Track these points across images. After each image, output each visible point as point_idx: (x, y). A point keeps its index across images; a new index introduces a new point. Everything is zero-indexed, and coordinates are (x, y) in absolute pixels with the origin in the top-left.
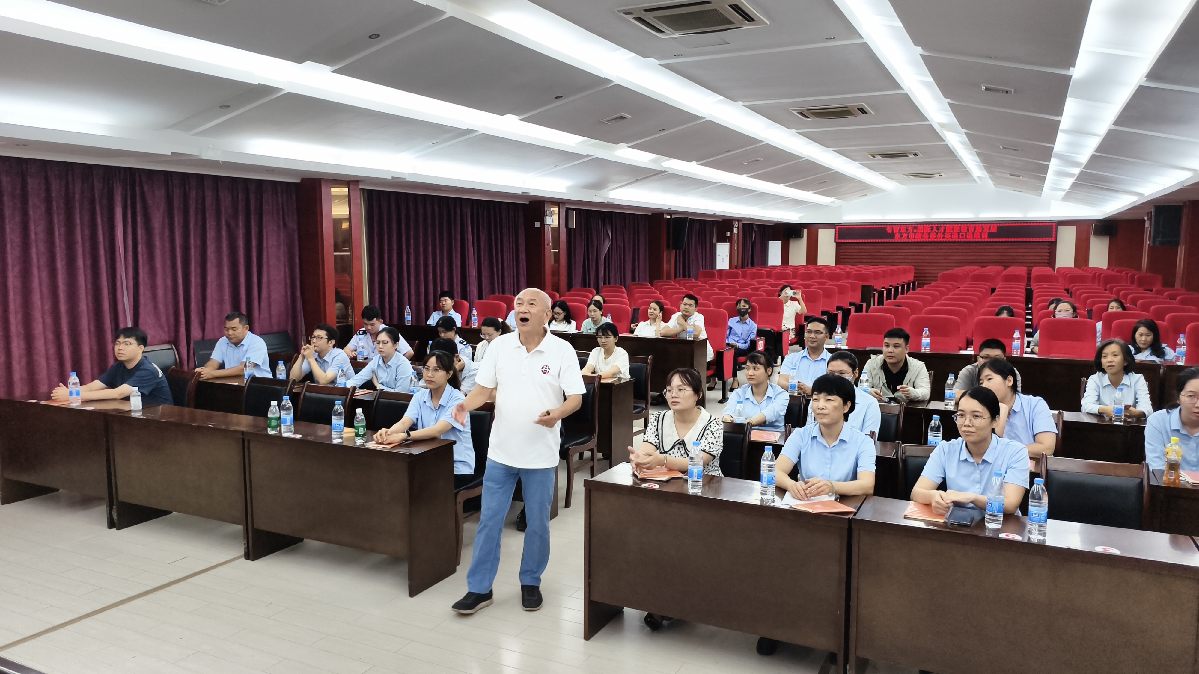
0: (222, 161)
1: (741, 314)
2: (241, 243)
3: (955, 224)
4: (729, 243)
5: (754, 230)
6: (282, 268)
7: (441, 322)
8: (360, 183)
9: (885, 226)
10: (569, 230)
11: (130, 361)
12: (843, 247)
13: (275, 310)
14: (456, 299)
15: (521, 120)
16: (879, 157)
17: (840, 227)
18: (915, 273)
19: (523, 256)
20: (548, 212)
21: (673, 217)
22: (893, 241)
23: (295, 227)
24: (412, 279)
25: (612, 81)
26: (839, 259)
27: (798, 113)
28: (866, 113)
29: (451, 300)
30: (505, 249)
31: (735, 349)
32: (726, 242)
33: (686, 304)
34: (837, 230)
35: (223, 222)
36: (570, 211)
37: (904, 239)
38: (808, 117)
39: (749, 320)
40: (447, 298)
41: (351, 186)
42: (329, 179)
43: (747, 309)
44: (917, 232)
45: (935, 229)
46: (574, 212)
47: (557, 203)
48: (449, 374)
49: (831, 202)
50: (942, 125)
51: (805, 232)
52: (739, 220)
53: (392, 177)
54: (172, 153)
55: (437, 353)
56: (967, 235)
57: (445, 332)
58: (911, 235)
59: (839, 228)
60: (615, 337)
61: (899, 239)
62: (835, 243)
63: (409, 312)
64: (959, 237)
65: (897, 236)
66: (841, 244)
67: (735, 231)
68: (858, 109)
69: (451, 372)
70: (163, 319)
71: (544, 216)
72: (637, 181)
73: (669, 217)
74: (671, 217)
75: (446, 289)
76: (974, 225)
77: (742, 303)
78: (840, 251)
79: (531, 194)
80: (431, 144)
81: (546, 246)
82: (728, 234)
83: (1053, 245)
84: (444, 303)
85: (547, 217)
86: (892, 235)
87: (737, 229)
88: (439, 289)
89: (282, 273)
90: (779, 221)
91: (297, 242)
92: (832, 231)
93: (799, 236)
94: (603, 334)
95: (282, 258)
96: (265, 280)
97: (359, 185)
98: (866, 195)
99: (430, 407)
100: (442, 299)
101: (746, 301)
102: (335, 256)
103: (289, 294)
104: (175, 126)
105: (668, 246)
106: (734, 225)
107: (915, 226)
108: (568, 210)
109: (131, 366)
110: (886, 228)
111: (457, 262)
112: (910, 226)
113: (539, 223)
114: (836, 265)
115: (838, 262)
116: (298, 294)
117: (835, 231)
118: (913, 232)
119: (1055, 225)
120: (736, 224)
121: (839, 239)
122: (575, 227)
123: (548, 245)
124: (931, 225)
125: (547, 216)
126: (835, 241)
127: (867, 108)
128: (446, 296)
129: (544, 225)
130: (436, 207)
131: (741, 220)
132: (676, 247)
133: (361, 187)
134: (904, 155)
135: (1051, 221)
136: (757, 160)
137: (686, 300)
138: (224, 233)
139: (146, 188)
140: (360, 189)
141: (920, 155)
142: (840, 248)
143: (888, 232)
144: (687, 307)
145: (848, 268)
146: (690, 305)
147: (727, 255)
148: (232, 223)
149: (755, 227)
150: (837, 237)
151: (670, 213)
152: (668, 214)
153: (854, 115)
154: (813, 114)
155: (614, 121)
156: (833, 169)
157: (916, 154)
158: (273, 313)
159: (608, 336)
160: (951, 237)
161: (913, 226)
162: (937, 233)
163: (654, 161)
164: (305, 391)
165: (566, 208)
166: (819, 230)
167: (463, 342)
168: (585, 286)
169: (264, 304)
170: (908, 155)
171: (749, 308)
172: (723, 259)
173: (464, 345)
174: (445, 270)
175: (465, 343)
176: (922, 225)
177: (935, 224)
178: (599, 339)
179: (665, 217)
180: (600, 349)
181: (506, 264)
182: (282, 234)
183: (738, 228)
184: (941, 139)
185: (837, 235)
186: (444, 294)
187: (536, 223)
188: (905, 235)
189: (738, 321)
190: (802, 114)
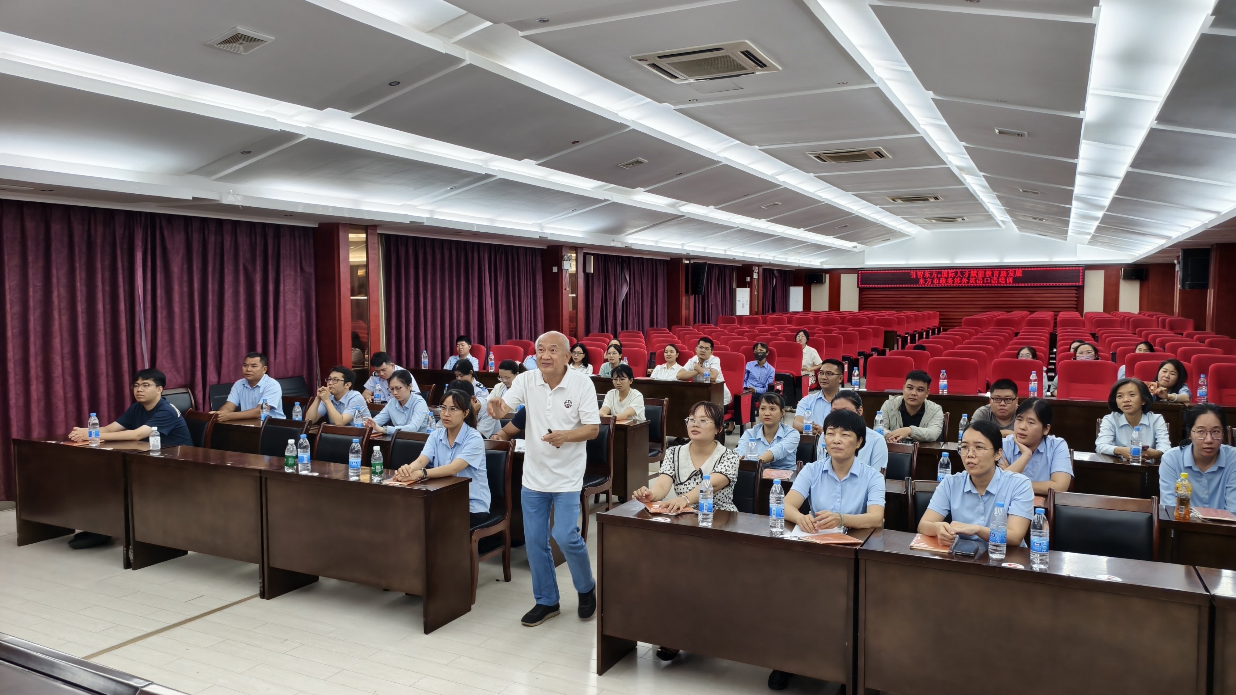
0: (242, 206)
1: (759, 358)
2: (258, 288)
3: (979, 269)
4: (749, 289)
5: (775, 276)
6: (299, 313)
7: (458, 365)
8: (378, 228)
9: (909, 271)
10: (587, 276)
11: (149, 402)
12: (866, 292)
13: (291, 354)
14: (472, 343)
15: (539, 165)
16: (900, 201)
17: (863, 272)
18: (940, 319)
19: (540, 301)
20: (565, 256)
21: (692, 262)
22: (918, 285)
23: (313, 272)
24: (429, 324)
25: (629, 127)
26: (862, 305)
27: (815, 157)
28: (883, 157)
29: (468, 344)
30: (523, 294)
31: (752, 393)
32: (746, 287)
33: (701, 347)
34: (860, 275)
35: (241, 267)
36: (587, 255)
37: (928, 284)
38: (825, 161)
39: (766, 364)
40: (464, 342)
41: (369, 230)
42: (347, 224)
43: (764, 353)
44: (941, 277)
45: (959, 274)
46: (592, 257)
47: (575, 248)
48: (466, 412)
49: (853, 247)
50: (960, 169)
51: (827, 277)
52: (759, 265)
53: (410, 221)
54: (193, 197)
55: (454, 392)
56: (992, 280)
57: (462, 375)
58: (936, 281)
59: (861, 273)
60: (630, 379)
61: (923, 284)
62: (858, 289)
63: (426, 357)
64: (983, 283)
65: (922, 281)
66: (864, 290)
67: (755, 276)
68: (875, 152)
69: (468, 411)
70: (180, 363)
71: (562, 260)
72: (654, 225)
73: (688, 262)
74: (690, 262)
75: (462, 333)
76: (1000, 270)
77: (759, 347)
78: (864, 296)
79: (549, 239)
80: (449, 189)
81: (564, 291)
82: (748, 279)
83: (1080, 289)
84: (461, 347)
85: (565, 262)
86: (916, 281)
87: (757, 274)
88: (455, 334)
89: (299, 318)
90: (801, 265)
91: (313, 286)
92: (855, 276)
93: (820, 281)
94: (618, 376)
95: (299, 302)
96: (281, 324)
97: (376, 230)
98: (889, 239)
99: (446, 445)
100: (459, 343)
101: (763, 345)
102: (352, 300)
103: (305, 338)
104: (197, 171)
105: (687, 292)
106: (754, 270)
107: (939, 271)
109: (150, 407)
110: (910, 273)
111: (474, 307)
112: (935, 270)
113: (557, 267)
114: (859, 310)
115: (861, 307)
116: (314, 338)
117: (858, 276)
118: (937, 277)
119: (1082, 270)
120: (756, 269)
121: (861, 284)
122: (592, 272)
123: (565, 289)
124: (955, 270)
125: (564, 260)
126: (858, 286)
127: (884, 151)
128: (462, 340)
129: (562, 270)
130: (454, 252)
131: (761, 266)
132: (695, 292)
133: (378, 232)
134: (924, 199)
135: (1077, 266)
136: (776, 204)
137: (702, 343)
138: (242, 278)
139: (166, 233)
140: (378, 233)
141: (941, 199)
142: (863, 293)
143: (912, 277)
144: (703, 350)
145: (870, 313)
146: (706, 348)
147: (747, 301)
148: (250, 268)
149: (775, 272)
151: (688, 257)
152: (687, 259)
153: (872, 158)
154: (831, 158)
155: (631, 166)
156: (854, 213)
157: (936, 198)
158: (288, 357)
159: (623, 378)
160: (976, 282)
161: (937, 270)
162: (962, 278)
163: (672, 206)
164: (321, 432)
165: (584, 253)
166: (842, 275)
167: (480, 385)
168: (603, 331)
169: (280, 348)
170: (929, 199)
171: (767, 352)
172: (743, 305)
173: (481, 388)
174: (462, 315)
175: (482, 386)
176: (946, 270)
177: (959, 269)
178: (614, 381)
179: (683, 262)
180: (616, 391)
181: (523, 309)
182: (299, 279)
184: (960, 182)
185: (860, 280)
186: (460, 338)
187: (553, 267)
188: (929, 280)
189: (756, 365)
190: (818, 158)
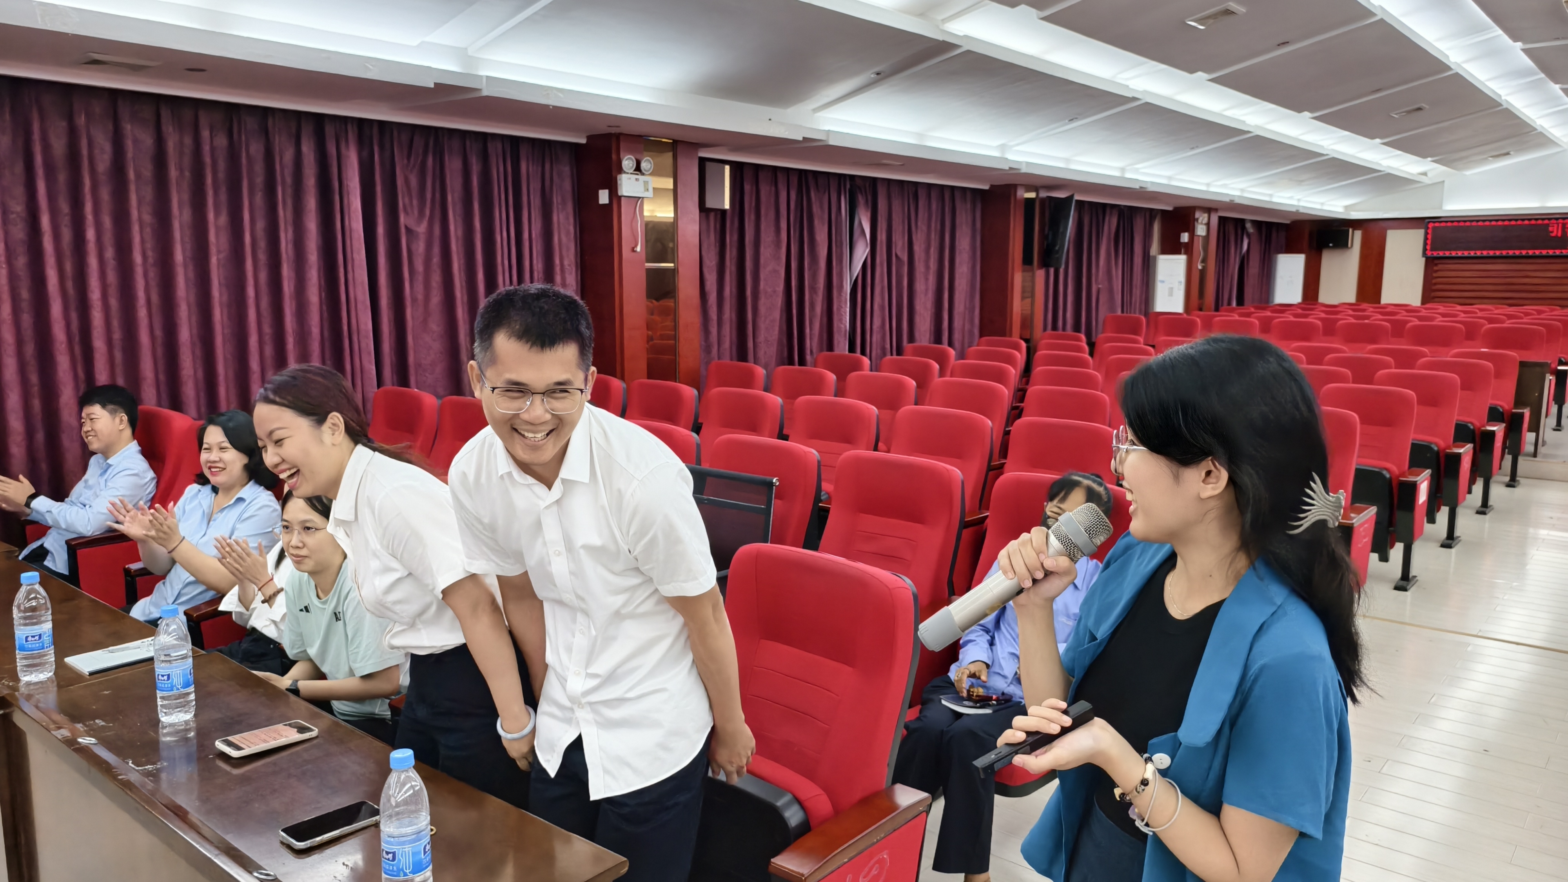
4: (1184, 257)
5: (1248, 232)
9: (1546, 222)
10: (710, 218)
12: (1440, 267)
17: (1437, 224)
20: (626, 163)
21: (1042, 195)
22: (1564, 253)
26: (1430, 293)
32: (1180, 254)
34: (1430, 231)
36: (708, 164)
46: (727, 168)
47: (673, 143)
49: (1421, 174)
51: (1356, 238)
52: (1209, 208)
59: (1434, 228)
62: (1424, 259)
66: (1436, 262)
67: (1201, 230)
71: (617, 173)
73: (1032, 195)
74: (1037, 195)
78: (1435, 275)
81: (625, 252)
82: (1185, 237)
85: (625, 176)
87: (1205, 227)
92: (1420, 233)
93: (1342, 243)
105: (1027, 261)
106: (1197, 220)
108: (703, 161)
110: (1548, 225)
113: (606, 192)
114: (1423, 303)
115: (1428, 296)
117: (1426, 234)
120: (1202, 218)
121: (1431, 250)
122: (727, 206)
123: (633, 250)
125: (625, 172)
126: (1424, 254)
129: (616, 196)
131: (1216, 210)
132: (1045, 263)
142: (1435, 268)
143: (1553, 234)
147: (1180, 281)
149: (1248, 223)
150: (1428, 247)
152: (1029, 188)
165: (701, 154)
166: (1389, 231)
172: (1171, 290)
179: (1019, 193)
183: (1208, 225)
185: (1429, 242)
187: (600, 192)
